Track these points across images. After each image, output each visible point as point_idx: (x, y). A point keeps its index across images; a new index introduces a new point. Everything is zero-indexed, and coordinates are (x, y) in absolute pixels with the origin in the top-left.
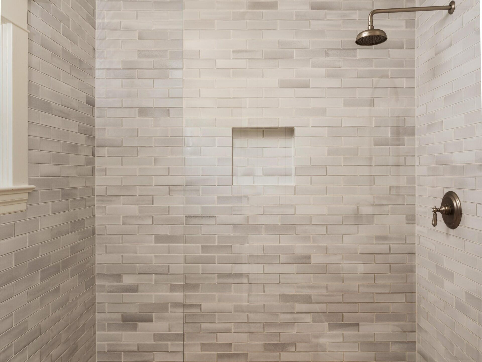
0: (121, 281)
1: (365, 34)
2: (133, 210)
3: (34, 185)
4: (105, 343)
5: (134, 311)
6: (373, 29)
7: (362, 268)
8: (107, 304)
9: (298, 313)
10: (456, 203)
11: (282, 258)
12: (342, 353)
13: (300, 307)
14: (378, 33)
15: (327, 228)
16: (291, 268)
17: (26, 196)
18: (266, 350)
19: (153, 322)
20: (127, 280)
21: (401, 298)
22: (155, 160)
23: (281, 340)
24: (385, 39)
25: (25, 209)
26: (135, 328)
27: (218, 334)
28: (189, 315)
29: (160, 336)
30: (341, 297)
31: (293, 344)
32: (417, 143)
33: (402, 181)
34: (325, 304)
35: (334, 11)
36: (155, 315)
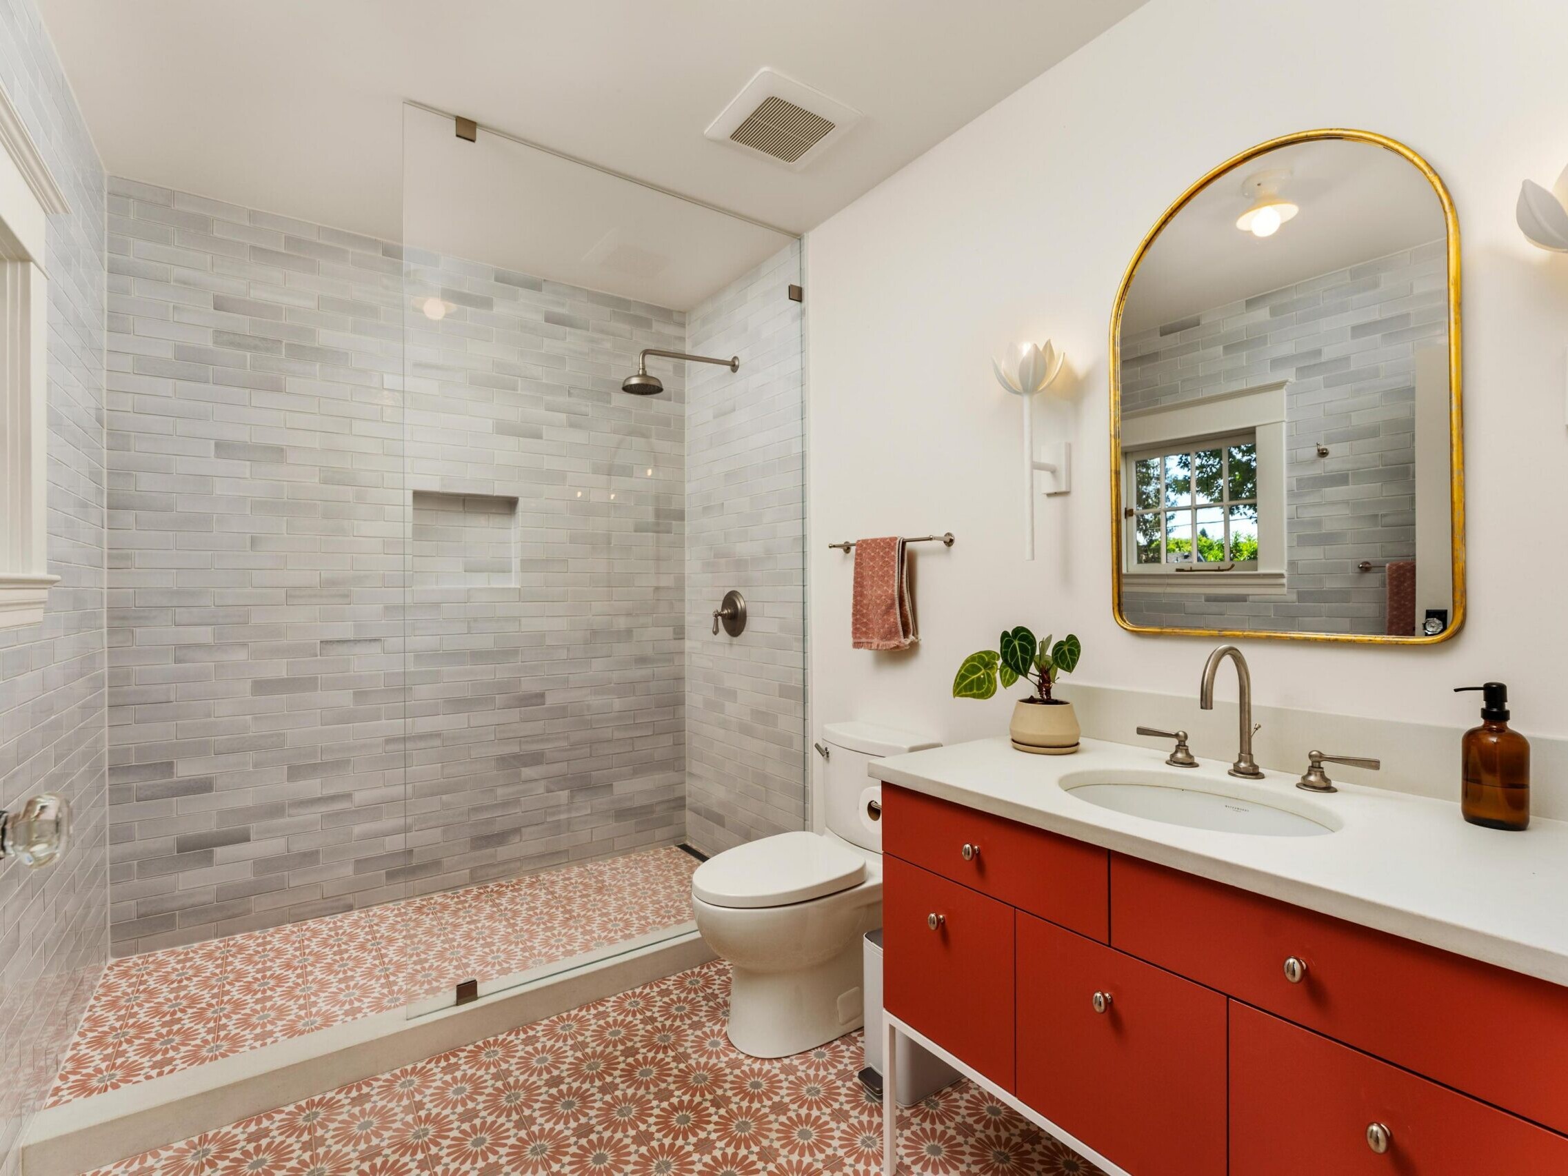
0: (173, 773)
1: (635, 381)
2: (204, 634)
3: (59, 574)
4: (133, 903)
5: (208, 826)
6: (644, 375)
7: (618, 704)
8: (136, 823)
9: (525, 782)
10: (740, 604)
11: (499, 699)
12: (590, 830)
13: (527, 772)
14: (652, 383)
15: (568, 651)
16: (514, 715)
17: (43, 594)
18: (474, 848)
19: (249, 840)
20: (186, 770)
21: (667, 740)
22: (254, 542)
23: (497, 828)
24: (660, 390)
25: (41, 619)
26: (208, 860)
27: (387, 838)
28: (329, 815)
29: (264, 865)
30: (588, 750)
31: (517, 831)
32: (687, 530)
33: (667, 581)
34: (566, 763)
35: (579, 332)
36: (254, 827)
